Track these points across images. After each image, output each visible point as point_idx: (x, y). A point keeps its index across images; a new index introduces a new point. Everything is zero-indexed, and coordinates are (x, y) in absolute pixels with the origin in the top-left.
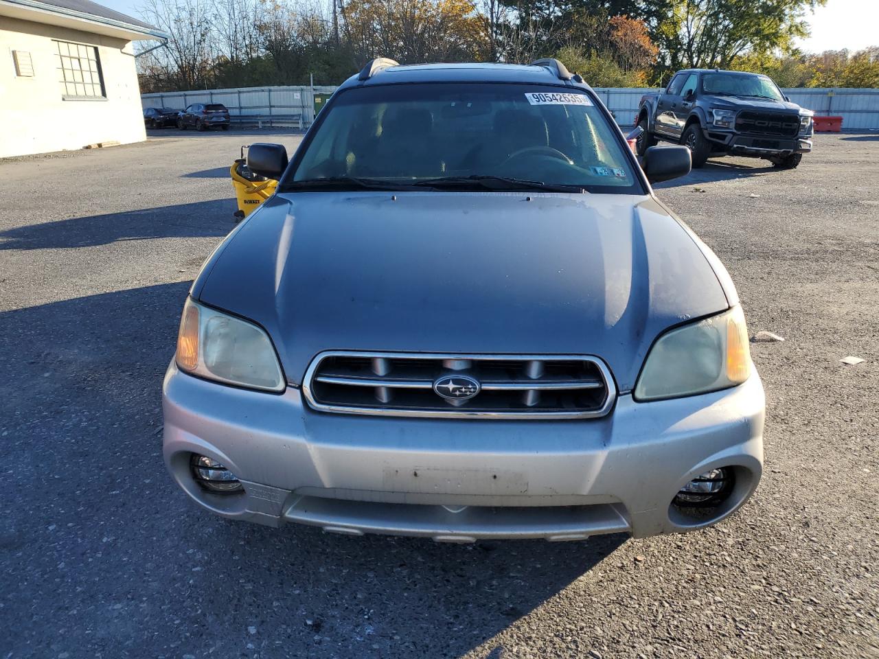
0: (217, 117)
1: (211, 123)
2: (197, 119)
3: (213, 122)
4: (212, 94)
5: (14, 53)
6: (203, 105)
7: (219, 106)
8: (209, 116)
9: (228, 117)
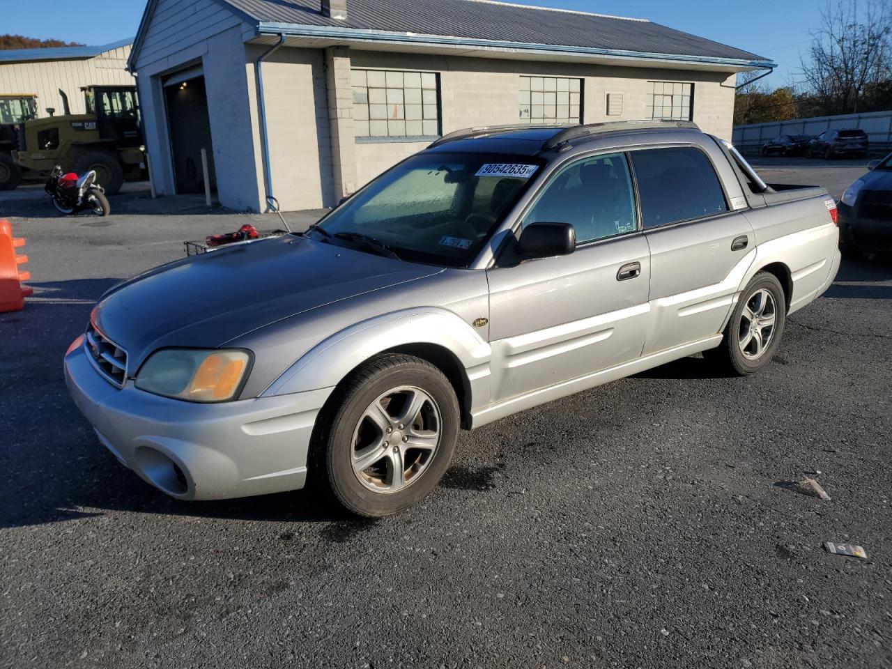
0: (852, 144)
1: (841, 151)
2: (827, 146)
3: (843, 150)
4: (860, 118)
5: (608, 96)
6: (837, 131)
7: (859, 132)
8: (843, 143)
9: (866, 143)
